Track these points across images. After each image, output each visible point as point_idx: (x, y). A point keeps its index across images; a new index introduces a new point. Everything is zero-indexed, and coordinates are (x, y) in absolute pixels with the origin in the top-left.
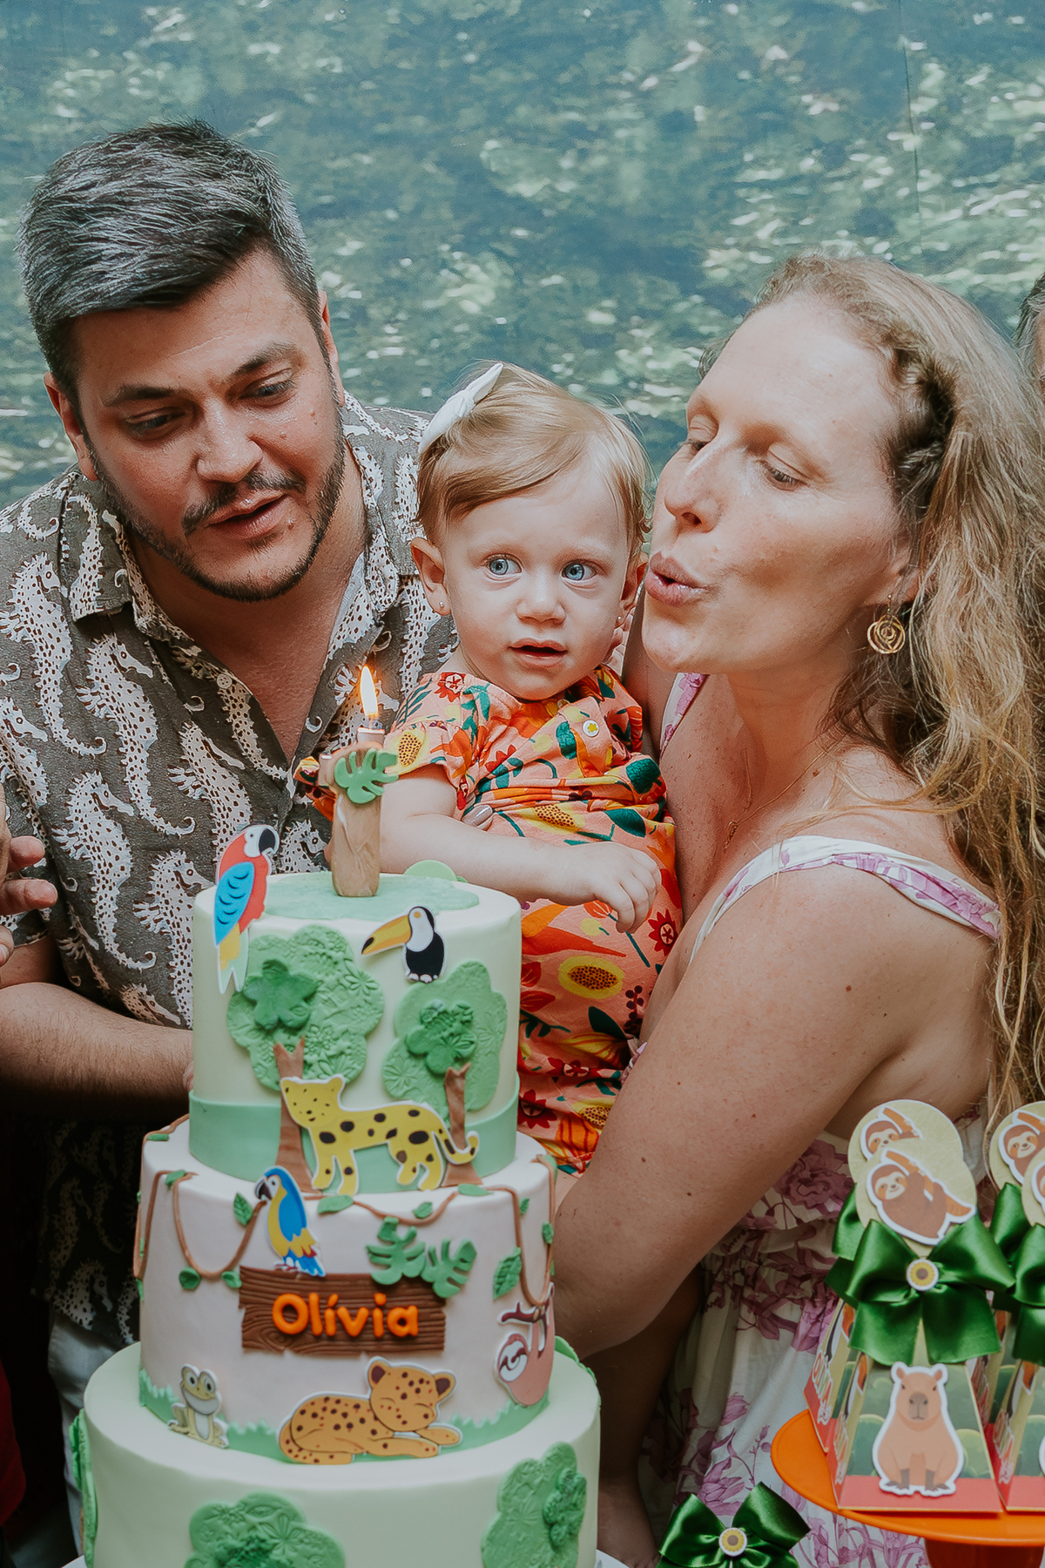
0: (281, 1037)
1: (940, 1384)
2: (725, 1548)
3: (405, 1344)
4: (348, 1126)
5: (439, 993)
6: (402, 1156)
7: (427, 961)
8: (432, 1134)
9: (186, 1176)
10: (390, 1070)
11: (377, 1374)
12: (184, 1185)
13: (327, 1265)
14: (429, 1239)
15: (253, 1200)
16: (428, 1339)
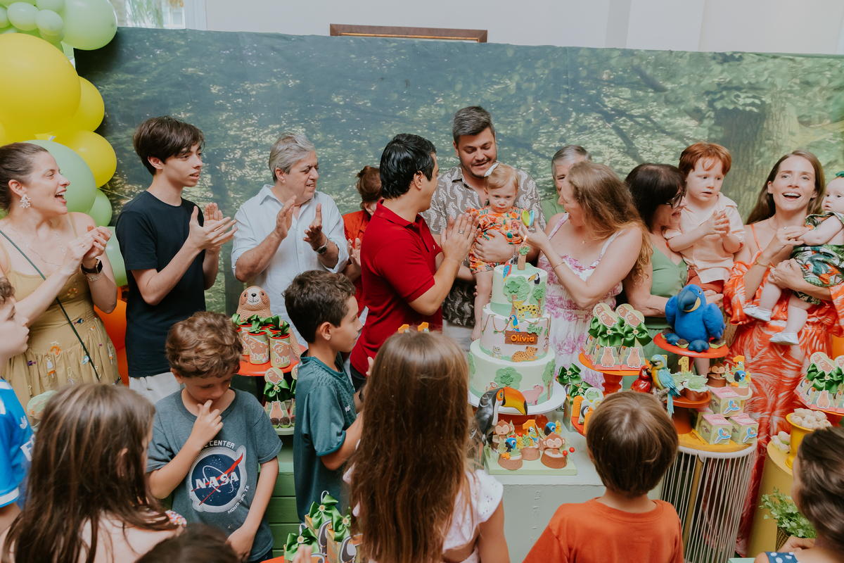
0: (513, 293)
1: (611, 350)
3: (532, 343)
4: (523, 308)
5: (539, 287)
6: (531, 313)
7: (537, 282)
8: (536, 309)
9: (495, 315)
10: (531, 299)
11: (527, 348)
13: (521, 330)
14: (536, 326)
15: (508, 320)
16: (535, 342)
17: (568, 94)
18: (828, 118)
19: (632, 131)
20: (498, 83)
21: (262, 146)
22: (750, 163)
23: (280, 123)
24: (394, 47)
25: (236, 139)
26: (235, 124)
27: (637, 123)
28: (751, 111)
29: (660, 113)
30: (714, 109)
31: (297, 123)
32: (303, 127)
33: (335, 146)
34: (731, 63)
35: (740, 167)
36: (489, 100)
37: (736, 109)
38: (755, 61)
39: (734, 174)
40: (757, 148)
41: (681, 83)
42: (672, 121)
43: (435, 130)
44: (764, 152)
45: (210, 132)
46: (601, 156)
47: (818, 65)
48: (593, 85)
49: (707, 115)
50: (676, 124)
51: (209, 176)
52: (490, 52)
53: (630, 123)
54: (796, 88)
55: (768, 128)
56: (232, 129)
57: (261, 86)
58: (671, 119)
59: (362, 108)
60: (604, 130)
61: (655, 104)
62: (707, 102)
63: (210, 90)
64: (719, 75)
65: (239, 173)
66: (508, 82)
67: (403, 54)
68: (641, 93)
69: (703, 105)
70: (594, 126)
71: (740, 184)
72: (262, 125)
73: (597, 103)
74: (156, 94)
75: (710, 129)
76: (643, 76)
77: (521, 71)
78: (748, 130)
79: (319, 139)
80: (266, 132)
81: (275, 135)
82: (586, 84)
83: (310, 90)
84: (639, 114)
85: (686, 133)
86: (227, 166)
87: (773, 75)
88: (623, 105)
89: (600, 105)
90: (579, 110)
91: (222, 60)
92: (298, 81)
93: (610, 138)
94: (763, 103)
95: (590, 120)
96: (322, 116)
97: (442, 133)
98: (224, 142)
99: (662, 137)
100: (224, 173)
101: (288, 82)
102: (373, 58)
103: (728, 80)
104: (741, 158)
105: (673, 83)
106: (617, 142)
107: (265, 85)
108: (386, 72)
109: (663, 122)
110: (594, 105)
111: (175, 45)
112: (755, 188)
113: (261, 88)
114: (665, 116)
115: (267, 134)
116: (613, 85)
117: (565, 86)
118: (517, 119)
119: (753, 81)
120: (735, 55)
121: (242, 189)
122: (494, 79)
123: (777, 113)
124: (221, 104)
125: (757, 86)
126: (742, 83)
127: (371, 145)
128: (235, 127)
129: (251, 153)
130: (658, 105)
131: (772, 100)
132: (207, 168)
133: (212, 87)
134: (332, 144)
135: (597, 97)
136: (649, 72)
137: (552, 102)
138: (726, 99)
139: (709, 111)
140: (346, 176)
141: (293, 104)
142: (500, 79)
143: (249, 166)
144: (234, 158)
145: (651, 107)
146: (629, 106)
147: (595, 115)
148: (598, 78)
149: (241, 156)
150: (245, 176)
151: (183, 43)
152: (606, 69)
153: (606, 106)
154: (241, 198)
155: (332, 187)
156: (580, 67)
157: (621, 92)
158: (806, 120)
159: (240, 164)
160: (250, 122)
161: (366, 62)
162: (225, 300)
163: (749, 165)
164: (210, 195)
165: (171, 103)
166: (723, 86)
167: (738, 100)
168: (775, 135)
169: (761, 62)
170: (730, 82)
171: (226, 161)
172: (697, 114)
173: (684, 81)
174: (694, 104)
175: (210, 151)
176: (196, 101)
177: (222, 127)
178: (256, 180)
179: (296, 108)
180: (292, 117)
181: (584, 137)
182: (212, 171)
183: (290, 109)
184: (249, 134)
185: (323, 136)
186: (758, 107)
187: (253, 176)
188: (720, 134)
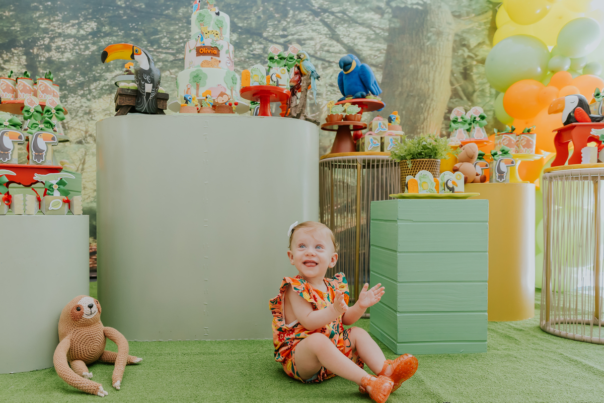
18: (473, 13)
19: (334, 22)
21: (64, 36)
22: (422, 44)
23: (78, 19)
25: (46, 31)
26: (45, 20)
27: (337, 17)
28: (417, 9)
29: (352, 10)
30: (391, 7)
31: (91, 19)
32: (95, 22)
33: (118, 35)
35: (414, 47)
37: (406, 8)
39: (412, 52)
40: (425, 33)
42: (362, 15)
44: (431, 36)
45: (26, 25)
46: (313, 40)
49: (386, 11)
50: (365, 17)
51: (24, 57)
53: (332, 17)
55: (431, 19)
56: (43, 24)
59: (138, 9)
60: (314, 22)
61: (348, 4)
62: (385, 3)
65: (47, 55)
69: (382, 4)
70: (307, 20)
71: (417, 59)
72: (65, 20)
73: (307, 4)
75: (390, 20)
78: (417, 21)
79: (107, 31)
81: (75, 27)
84: (337, 11)
85: (373, 23)
86: (38, 49)
88: (326, 5)
89: (309, 5)
90: (294, 9)
93: (319, 28)
94: (425, 3)
95: (303, 15)
96: (109, 14)
98: (36, 32)
99: (356, 26)
100: (35, 55)
104: (415, 40)
106: (324, 30)
109: (356, 16)
110: (306, 6)
112: (429, 62)
114: (356, 12)
115: (68, 27)
118: (251, 16)
121: (49, 67)
123: (436, 10)
124: (35, 5)
127: (145, 34)
128: (45, 22)
129: (56, 40)
130: (350, 4)
131: (431, 1)
132: (23, 51)
134: (116, 34)
137: (275, 4)
139: (387, 8)
141: (88, 6)
143: (55, 50)
144: (44, 44)
145: (346, 6)
146: (330, 5)
147: (306, 12)
149: (49, 43)
150: (51, 57)
153: (314, 6)
155: (117, 65)
158: (457, 14)
159: (48, 48)
160: (57, 18)
163: (421, 46)
167: (407, 1)
168: (437, 25)
171: (37, 46)
172: (379, 10)
174: (376, 4)
175: (26, 39)
176: (17, 4)
177: (36, 22)
178: (60, 60)
179: (90, 9)
180: (87, 15)
181: (300, 28)
182: (27, 53)
183: (86, 9)
184: (55, 27)
185: (110, 28)
186: (421, 5)
187: (57, 57)
188: (397, 24)
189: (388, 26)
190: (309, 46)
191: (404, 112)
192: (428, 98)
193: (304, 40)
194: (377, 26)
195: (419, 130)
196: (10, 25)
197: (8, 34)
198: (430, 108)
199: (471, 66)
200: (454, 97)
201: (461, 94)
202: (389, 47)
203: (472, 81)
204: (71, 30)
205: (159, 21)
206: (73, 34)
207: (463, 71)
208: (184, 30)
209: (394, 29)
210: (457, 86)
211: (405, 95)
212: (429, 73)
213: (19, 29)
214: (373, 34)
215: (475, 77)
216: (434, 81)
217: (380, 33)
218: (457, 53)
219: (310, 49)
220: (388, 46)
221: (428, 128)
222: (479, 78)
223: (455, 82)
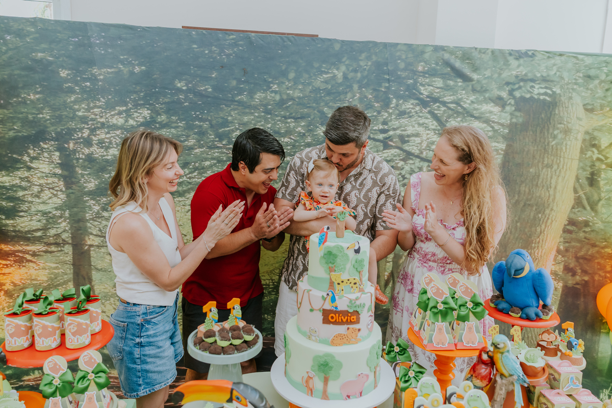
0: (330, 265)
1: (444, 326)
2: (396, 350)
3: (354, 323)
4: (342, 282)
5: (359, 257)
6: (352, 287)
7: (357, 251)
8: (357, 283)
9: (311, 290)
11: (348, 328)
12: (310, 292)
15: (325, 296)
16: (357, 322)
17: (389, 83)
18: (608, 106)
19: (445, 115)
20: (327, 73)
21: (109, 127)
23: (126, 105)
24: (233, 39)
25: (84, 120)
26: (83, 106)
27: (449, 108)
28: (545, 100)
29: (468, 100)
30: (514, 98)
31: (142, 106)
32: (148, 109)
33: (177, 127)
34: (525, 59)
35: (537, 147)
36: (319, 88)
37: (532, 98)
38: (545, 58)
39: (534, 153)
40: (551, 130)
41: (485, 75)
42: (479, 107)
43: (270, 114)
44: (557, 134)
45: (58, 113)
46: (419, 137)
47: (596, 62)
48: (410, 75)
49: (508, 102)
50: (483, 110)
51: (57, 154)
52: (319, 45)
53: (443, 109)
54: (580, 81)
55: (559, 114)
56: (80, 110)
57: (108, 71)
58: (478, 105)
59: (204, 93)
60: (421, 115)
61: (464, 92)
62: (507, 91)
63: (59, 74)
64: (516, 69)
65: (86, 151)
66: (335, 71)
67: (241, 46)
68: (451, 83)
69: (504, 93)
70: (413, 111)
71: (539, 162)
72: (109, 106)
73: (414, 91)
74: (6, 77)
75: (511, 114)
76: (453, 68)
77: (347, 62)
78: (543, 116)
79: (163, 121)
80: (112, 113)
81: (122, 116)
82: (404, 74)
83: (155, 76)
84: (450, 101)
85: (492, 117)
86: (75, 144)
87: (560, 70)
88: (437, 93)
89: (417, 93)
90: (398, 97)
91: (71, 47)
92: (143, 68)
93: (426, 121)
94: (554, 93)
95: (408, 105)
96: (166, 99)
97: (277, 116)
98: (72, 122)
99: (471, 120)
100: (72, 151)
101: (134, 68)
102: (214, 48)
103: (524, 73)
104: (538, 139)
105: (479, 75)
106: (432, 125)
107: (112, 70)
108: (225, 61)
109: (472, 108)
110: (412, 93)
111: (25, 31)
112: (552, 165)
113: (108, 73)
114: (472, 102)
115: (114, 115)
116: (427, 76)
117: (385, 76)
119: (545, 74)
120: (528, 52)
121: (89, 166)
122: (323, 69)
123: (566, 101)
124: (69, 87)
125: (548, 78)
126: (535, 76)
127: (212, 126)
128: (83, 108)
129: (98, 132)
130: (466, 93)
131: (561, 90)
132: (56, 146)
133: (60, 71)
134: (175, 125)
135: (414, 86)
136: (458, 64)
137: (375, 90)
138: (523, 89)
139: (510, 99)
140: (189, 155)
141: (138, 88)
142: (329, 69)
143: (97, 144)
144: (82, 137)
145: (461, 95)
146: (442, 93)
147: (412, 101)
148: (415, 69)
149: (89, 136)
150: (92, 154)
151: (33, 30)
152: (420, 61)
153: (422, 94)
154: (89, 174)
156: (399, 60)
157: (435, 82)
158: (590, 107)
159: (88, 143)
160: (98, 104)
161: (207, 52)
162: (72, 271)
163: (545, 146)
164: (58, 171)
165: (20, 85)
166: (520, 78)
167: (533, 90)
168: (565, 120)
169: (550, 59)
170: (526, 75)
171: (74, 139)
172: (500, 102)
173: (488, 73)
174: (496, 93)
175: (59, 130)
176: (45, 84)
177: (71, 108)
178: (104, 158)
179: (141, 92)
180: (138, 100)
181: (404, 121)
182: (60, 149)
183: (136, 92)
184: (96, 115)
185: (167, 118)
186: (550, 96)
187: (100, 154)
188: (520, 118)
189: (509, 122)
190: (414, 144)
191: (518, 224)
192: (548, 208)
193: (408, 136)
194: (496, 121)
195: (533, 245)
196: (37, 112)
197: (34, 123)
198: (548, 218)
199: (599, 171)
200: (576, 206)
201: (585, 203)
202: (509, 146)
203: (599, 188)
204: (116, 119)
205: (229, 109)
206: (119, 124)
207: (589, 176)
208: (260, 122)
209: (516, 124)
210: (581, 193)
211: (522, 204)
212: (551, 178)
213: (48, 117)
214: (490, 131)
215: (602, 183)
216: (555, 188)
217: (499, 130)
218: (586, 154)
219: (415, 148)
220: (507, 145)
221: (544, 242)
222: (607, 183)
223: (579, 189)
